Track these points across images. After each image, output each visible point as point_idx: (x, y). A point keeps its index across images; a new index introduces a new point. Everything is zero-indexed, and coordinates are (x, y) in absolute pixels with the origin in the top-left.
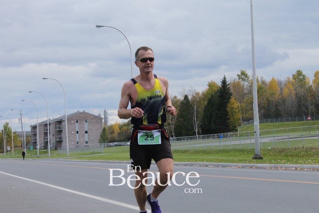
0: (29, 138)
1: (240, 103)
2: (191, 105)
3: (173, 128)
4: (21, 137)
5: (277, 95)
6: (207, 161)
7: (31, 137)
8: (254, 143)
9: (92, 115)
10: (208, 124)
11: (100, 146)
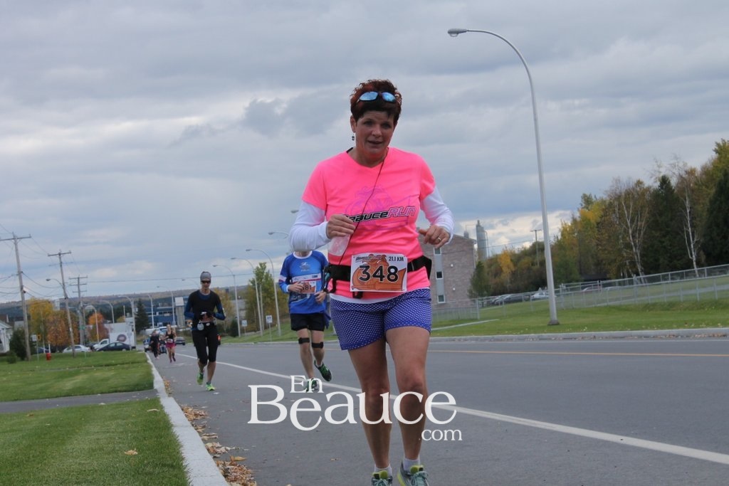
2: (677, 199)
3: (639, 255)
6: (724, 324)
10: (720, 241)
11: (472, 305)
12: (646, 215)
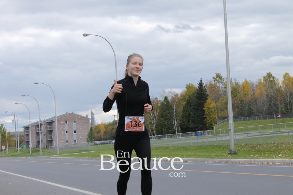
0: (23, 138)
1: (216, 103)
2: (171, 106)
3: (155, 127)
4: (15, 137)
5: (250, 96)
6: (186, 157)
7: (24, 137)
8: (229, 140)
9: (80, 116)
10: (186, 123)
11: (87, 144)
12: (158, 111)
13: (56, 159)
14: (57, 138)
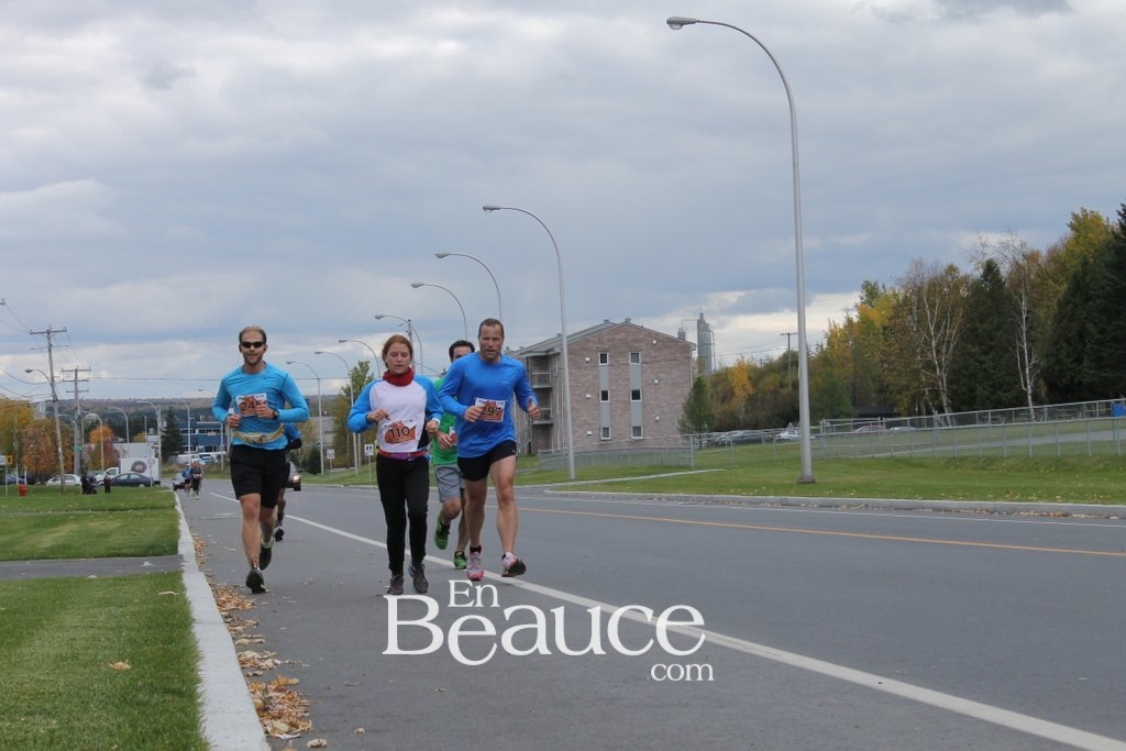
2: (1008, 298)
3: (945, 380)
6: (1066, 498)
9: (657, 335)
10: (1071, 367)
11: (683, 444)
12: (959, 319)
13: (566, 496)
14: (569, 416)
